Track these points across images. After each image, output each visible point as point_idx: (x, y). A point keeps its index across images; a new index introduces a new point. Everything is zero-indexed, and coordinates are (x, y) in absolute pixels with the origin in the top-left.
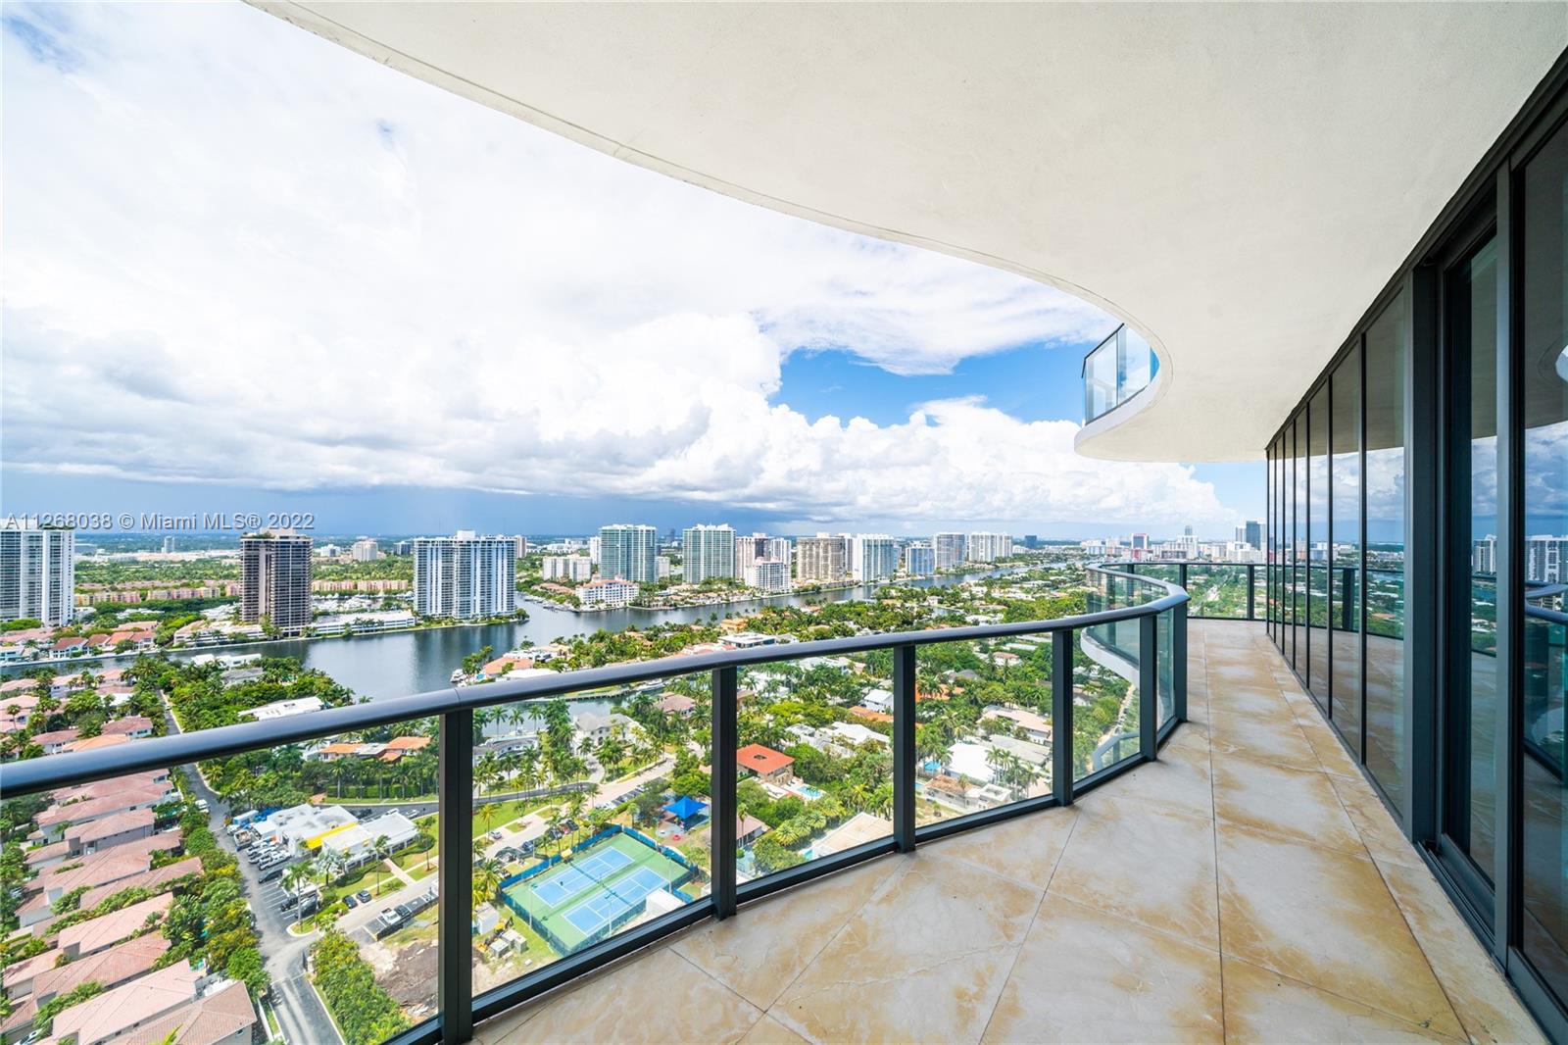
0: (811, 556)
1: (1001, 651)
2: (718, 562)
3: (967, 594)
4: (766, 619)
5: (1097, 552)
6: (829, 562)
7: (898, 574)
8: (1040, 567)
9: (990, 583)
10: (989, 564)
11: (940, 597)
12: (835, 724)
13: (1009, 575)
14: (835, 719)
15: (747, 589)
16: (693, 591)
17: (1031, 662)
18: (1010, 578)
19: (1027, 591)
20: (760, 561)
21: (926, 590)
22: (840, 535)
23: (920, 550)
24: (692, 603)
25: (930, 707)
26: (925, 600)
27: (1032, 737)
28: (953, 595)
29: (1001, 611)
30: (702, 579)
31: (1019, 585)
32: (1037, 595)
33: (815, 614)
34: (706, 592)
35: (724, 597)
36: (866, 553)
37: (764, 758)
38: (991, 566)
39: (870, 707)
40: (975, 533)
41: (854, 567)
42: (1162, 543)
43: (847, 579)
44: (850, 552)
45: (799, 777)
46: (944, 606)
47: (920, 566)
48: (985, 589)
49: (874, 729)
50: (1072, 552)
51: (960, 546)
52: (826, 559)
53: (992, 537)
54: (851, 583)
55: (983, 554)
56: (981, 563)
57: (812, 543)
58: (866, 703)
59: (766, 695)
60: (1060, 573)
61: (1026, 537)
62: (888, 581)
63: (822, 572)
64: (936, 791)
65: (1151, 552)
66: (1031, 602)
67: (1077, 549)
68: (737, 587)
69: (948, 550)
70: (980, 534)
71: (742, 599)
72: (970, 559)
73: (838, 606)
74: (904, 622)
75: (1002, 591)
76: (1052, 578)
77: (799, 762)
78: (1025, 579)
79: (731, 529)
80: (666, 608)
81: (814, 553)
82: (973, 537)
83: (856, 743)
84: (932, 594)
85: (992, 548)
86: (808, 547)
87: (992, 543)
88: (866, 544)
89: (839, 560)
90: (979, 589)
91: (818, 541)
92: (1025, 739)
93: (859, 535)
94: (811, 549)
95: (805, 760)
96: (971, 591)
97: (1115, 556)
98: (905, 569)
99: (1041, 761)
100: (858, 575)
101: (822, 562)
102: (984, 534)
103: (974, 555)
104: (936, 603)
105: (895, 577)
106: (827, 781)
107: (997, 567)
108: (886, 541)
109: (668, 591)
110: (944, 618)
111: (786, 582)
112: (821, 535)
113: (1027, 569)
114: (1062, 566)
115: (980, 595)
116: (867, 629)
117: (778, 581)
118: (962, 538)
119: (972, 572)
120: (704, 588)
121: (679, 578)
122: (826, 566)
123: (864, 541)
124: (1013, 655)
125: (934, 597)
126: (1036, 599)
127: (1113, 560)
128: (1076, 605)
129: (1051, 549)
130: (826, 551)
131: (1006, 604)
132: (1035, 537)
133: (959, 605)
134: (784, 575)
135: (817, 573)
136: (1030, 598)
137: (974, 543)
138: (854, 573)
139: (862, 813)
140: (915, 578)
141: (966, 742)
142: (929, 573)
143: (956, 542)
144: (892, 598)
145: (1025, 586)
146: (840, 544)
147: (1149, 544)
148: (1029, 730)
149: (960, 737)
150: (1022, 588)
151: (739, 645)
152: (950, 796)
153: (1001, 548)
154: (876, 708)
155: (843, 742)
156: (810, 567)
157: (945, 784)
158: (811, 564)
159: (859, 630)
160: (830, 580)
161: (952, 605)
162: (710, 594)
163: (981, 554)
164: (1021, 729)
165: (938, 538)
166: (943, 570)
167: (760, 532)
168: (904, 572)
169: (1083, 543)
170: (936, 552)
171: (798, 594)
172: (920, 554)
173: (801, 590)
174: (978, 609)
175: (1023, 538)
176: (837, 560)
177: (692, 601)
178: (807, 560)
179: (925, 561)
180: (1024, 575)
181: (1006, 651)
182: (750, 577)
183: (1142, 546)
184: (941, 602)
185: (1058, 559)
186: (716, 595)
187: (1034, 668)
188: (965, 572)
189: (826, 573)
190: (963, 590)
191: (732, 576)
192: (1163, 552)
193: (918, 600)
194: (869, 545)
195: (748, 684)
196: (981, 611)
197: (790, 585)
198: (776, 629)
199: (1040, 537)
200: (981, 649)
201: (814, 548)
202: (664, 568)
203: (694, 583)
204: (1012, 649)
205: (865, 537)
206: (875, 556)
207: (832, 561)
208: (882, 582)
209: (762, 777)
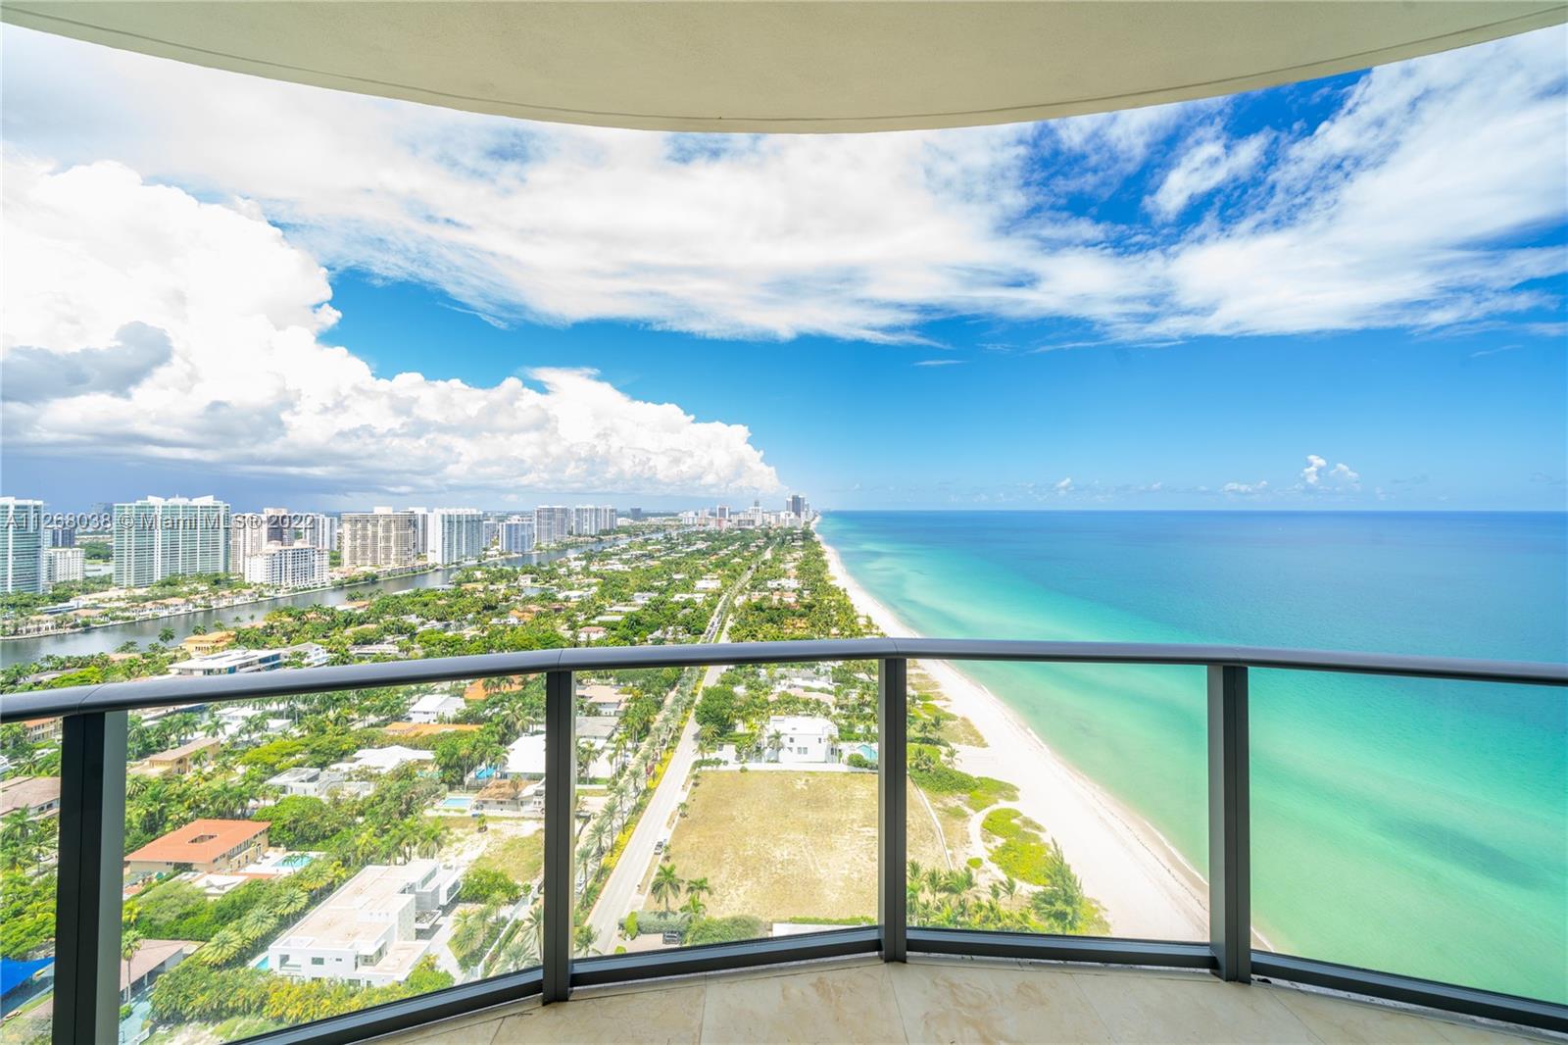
0: (364, 537)
1: (589, 625)
2: (193, 551)
3: (564, 569)
4: (272, 628)
5: (690, 523)
6: (392, 544)
7: (489, 553)
8: (640, 539)
9: (589, 558)
10: (592, 537)
11: (534, 576)
12: (359, 754)
13: (611, 547)
14: (358, 747)
15: (248, 587)
16: (133, 599)
17: (614, 633)
18: (611, 550)
19: (626, 562)
20: (274, 547)
21: (518, 569)
22: (411, 509)
23: (516, 525)
24: (128, 618)
25: (494, 703)
26: (516, 580)
27: (604, 710)
28: (548, 572)
29: (596, 584)
30: (158, 577)
31: (618, 557)
32: (633, 565)
33: (358, 612)
34: (163, 597)
35: (200, 602)
36: (446, 530)
37: (211, 837)
38: (595, 539)
39: (416, 719)
40: (580, 507)
41: (430, 547)
42: (738, 513)
43: (419, 563)
44: (425, 530)
45: (278, 845)
46: (537, 585)
47: (516, 543)
48: (584, 563)
49: (415, 747)
50: (670, 523)
51: (563, 520)
52: (387, 539)
53: (597, 510)
54: (424, 568)
55: (588, 527)
56: (585, 536)
57: (365, 520)
58: (411, 715)
59: (245, 737)
60: (659, 542)
61: (632, 509)
62: (475, 562)
63: (381, 556)
64: (486, 802)
65: (730, 521)
66: (626, 572)
67: (675, 520)
68: (230, 585)
69: (548, 524)
70: (584, 507)
71: (237, 602)
72: (574, 533)
73: (396, 597)
74: (486, 608)
75: (601, 563)
76: (649, 548)
77: (277, 826)
78: (625, 550)
79: (220, 503)
80: (61, 631)
81: (370, 533)
82: (577, 510)
83: (383, 772)
84: (526, 573)
85: (596, 522)
86: (359, 525)
87: (596, 516)
88: (446, 519)
89: (406, 541)
90: (578, 563)
91: (376, 518)
92: (597, 714)
93: (436, 510)
94: (365, 528)
95: (287, 818)
96: (569, 566)
97: (704, 526)
98: (499, 547)
99: (607, 734)
100: (435, 556)
101: (381, 544)
102: (589, 506)
103: (577, 530)
104: (529, 582)
105: (486, 556)
106: (325, 837)
107: (601, 540)
108: (473, 516)
109: (72, 603)
110: (532, 598)
111: (321, 574)
112: (379, 510)
113: (628, 541)
114: (660, 536)
115: (579, 569)
116: (434, 621)
117: (308, 572)
118: (565, 511)
119: (575, 546)
120: (158, 592)
121: (105, 582)
122: (387, 549)
123: (443, 516)
124: (601, 628)
125: (528, 575)
126: (633, 569)
127: (701, 529)
128: (665, 572)
129: (653, 520)
130: (387, 529)
131: (601, 576)
132: (639, 510)
133: (553, 582)
134: (316, 564)
135: (374, 559)
136: (626, 569)
137: (578, 516)
138: (429, 554)
139: (369, 867)
140: (511, 556)
141: (532, 735)
142: (526, 550)
143: (558, 516)
144: (476, 581)
145: (624, 557)
146: (411, 522)
147: (730, 514)
148: (600, 704)
149: (524, 730)
150: (620, 559)
151: (209, 672)
152: (501, 803)
153: (605, 522)
154: (425, 718)
155: (366, 776)
156: (360, 552)
157: (497, 791)
158: (364, 547)
159: (423, 624)
160: (393, 565)
161: (547, 582)
162: (168, 601)
163: (585, 527)
164: (593, 705)
165: (538, 512)
166: (543, 545)
167: (275, 507)
168: (497, 550)
169: (681, 515)
170: (536, 526)
171: (340, 587)
172: (517, 529)
173: (346, 581)
174: (573, 584)
175: (629, 510)
176: (403, 541)
177: (127, 614)
178: (359, 541)
179: (523, 537)
180: (624, 546)
181: (594, 625)
182: (255, 570)
183: (725, 517)
184: (534, 581)
185: (658, 530)
186: (183, 601)
187: (616, 639)
188: (568, 546)
189: (387, 557)
190: (560, 566)
191: (221, 570)
192: (739, 521)
193: (509, 581)
194: (449, 522)
195: (208, 729)
196: (576, 586)
197: (326, 575)
198: (289, 640)
199: (644, 510)
200: (569, 626)
201: (369, 527)
202: (70, 564)
203: (138, 586)
204: (600, 622)
205: (444, 511)
206: (458, 533)
207: (396, 541)
208: (468, 563)
209: (199, 869)
